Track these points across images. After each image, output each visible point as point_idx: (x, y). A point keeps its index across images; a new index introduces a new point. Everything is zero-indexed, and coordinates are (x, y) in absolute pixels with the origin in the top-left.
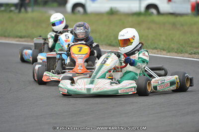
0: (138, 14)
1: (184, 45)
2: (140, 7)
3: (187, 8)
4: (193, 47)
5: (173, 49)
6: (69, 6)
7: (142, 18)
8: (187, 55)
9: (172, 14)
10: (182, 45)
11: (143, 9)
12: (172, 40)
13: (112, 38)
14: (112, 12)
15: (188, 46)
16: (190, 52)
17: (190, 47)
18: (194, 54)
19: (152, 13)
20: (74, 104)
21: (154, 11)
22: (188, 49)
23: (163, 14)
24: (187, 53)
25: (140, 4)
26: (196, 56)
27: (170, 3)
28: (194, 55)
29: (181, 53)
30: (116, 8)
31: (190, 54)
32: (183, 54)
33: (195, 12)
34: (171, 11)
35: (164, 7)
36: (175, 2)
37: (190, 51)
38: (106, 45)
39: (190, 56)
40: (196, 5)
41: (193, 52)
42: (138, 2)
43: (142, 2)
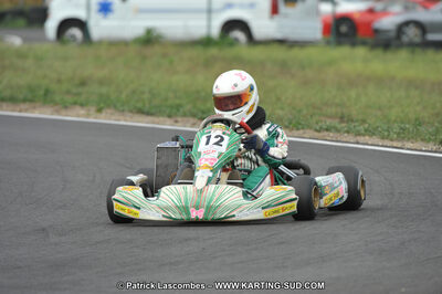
0: (206, 42)
1: (305, 112)
2: (209, 27)
3: (313, 30)
5: (281, 120)
6: (51, 26)
7: (213, 51)
8: (310, 133)
9: (281, 42)
10: (300, 111)
11: (215, 31)
12: (279, 99)
13: (146, 96)
14: (150, 39)
16: (317, 127)
17: (318, 115)
18: (327, 130)
19: (236, 40)
21: (239, 35)
24: (311, 128)
25: (209, 20)
26: (331, 134)
27: (275, 16)
28: (326, 133)
29: (298, 129)
31: (316, 130)
32: (301, 131)
33: (332, 38)
34: (279, 36)
35: (263, 26)
36: (286, 16)
37: (317, 123)
38: (131, 111)
39: (316, 134)
40: (332, 22)
41: (325, 127)
42: (205, 16)
43: (214, 15)
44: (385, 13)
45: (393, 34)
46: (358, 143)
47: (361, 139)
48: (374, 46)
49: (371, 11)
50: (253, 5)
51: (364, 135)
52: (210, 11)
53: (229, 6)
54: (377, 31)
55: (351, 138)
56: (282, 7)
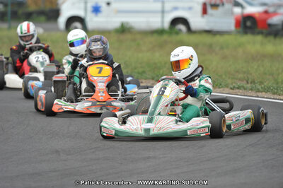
0: (160, 32)
1: (224, 76)
2: (163, 22)
3: (229, 24)
4: (237, 79)
6: (62, 21)
7: (165, 37)
8: (227, 90)
9: (208, 32)
10: (221, 76)
11: (167, 25)
14: (124, 30)
15: (229, 78)
16: (232, 87)
17: (232, 78)
18: (238, 88)
19: (180, 30)
20: (65, 160)
21: (182, 27)
22: (229, 81)
24: (227, 87)
25: (163, 17)
26: (241, 91)
27: (205, 15)
28: (237, 90)
29: (219, 88)
30: (127, 23)
31: (231, 89)
32: (221, 89)
33: (240, 29)
34: (207, 28)
35: (197, 21)
36: (212, 15)
37: (232, 84)
39: (231, 91)
40: (241, 19)
41: (237, 86)
42: (160, 15)
43: (166, 15)
44: (275, 14)
45: (280, 27)
46: (258, 97)
47: (259, 94)
48: (268, 34)
49: (266, 12)
50: (190, 8)
51: (262, 92)
52: (163, 12)
53: (176, 9)
54: (270, 25)
55: (253, 93)
56: (210, 10)
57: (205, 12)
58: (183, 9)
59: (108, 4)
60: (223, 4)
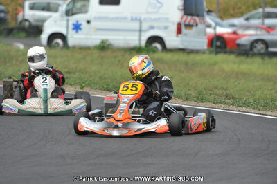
0: (138, 49)
2: (140, 40)
3: (202, 44)
9: (182, 50)
11: (143, 43)
14: (104, 47)
18: (220, 103)
19: (156, 48)
21: (158, 45)
23: (171, 50)
24: (210, 102)
25: (140, 36)
26: (223, 106)
27: (179, 35)
28: (220, 105)
29: (202, 102)
30: (107, 40)
32: (204, 103)
34: (181, 47)
35: (172, 40)
36: (186, 35)
39: (214, 105)
41: (219, 101)
42: (138, 33)
43: (143, 33)
45: (248, 47)
46: (239, 111)
47: (240, 109)
49: (235, 33)
50: (166, 28)
51: (242, 107)
52: (140, 31)
53: (152, 28)
54: (238, 45)
55: (234, 108)
56: (184, 30)
57: (179, 31)
58: (159, 28)
59: (88, 22)
60: (197, 25)
